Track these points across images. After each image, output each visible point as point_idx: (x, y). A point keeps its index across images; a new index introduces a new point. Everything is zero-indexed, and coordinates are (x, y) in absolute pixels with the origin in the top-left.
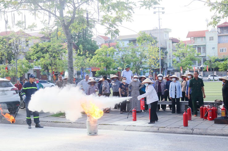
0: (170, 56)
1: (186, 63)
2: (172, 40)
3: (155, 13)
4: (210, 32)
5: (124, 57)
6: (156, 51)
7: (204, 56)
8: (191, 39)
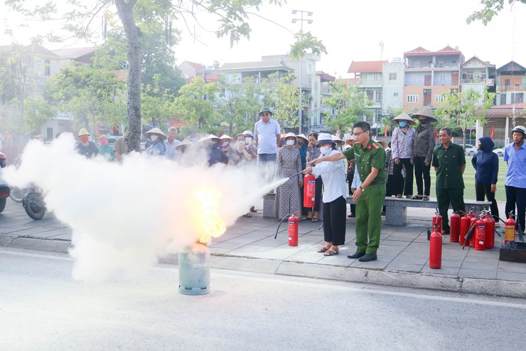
0: (316, 106)
1: (347, 119)
2: (320, 75)
3: (294, 21)
4: (391, 64)
5: (234, 103)
6: (293, 94)
7: (379, 108)
8: (356, 75)
